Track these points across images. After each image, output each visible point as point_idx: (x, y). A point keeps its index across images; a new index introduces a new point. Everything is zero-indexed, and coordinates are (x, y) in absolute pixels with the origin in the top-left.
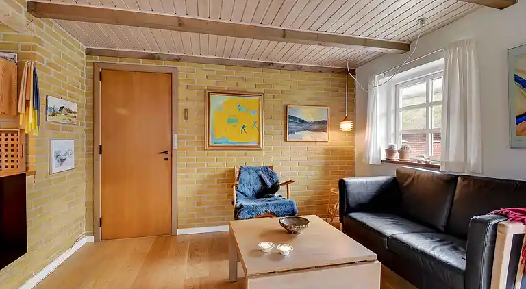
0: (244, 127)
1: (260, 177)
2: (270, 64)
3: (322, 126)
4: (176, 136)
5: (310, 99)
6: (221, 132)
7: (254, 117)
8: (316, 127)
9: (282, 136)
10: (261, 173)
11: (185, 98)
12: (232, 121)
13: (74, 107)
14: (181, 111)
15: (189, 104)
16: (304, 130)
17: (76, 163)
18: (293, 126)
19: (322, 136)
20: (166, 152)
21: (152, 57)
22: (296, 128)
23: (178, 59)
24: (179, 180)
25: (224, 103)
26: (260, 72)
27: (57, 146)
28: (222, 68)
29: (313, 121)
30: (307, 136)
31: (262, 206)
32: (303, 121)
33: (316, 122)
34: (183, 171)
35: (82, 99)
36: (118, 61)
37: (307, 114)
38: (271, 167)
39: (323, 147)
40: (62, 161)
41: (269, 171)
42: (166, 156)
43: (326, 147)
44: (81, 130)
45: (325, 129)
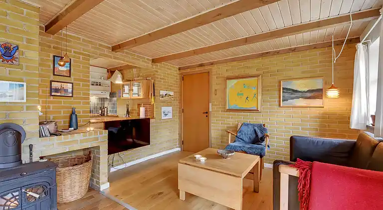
0: (248, 97)
1: (255, 130)
2: (267, 53)
3: (317, 94)
4: (210, 104)
5: (303, 72)
6: (233, 101)
7: (255, 91)
8: (309, 95)
9: (277, 103)
10: (256, 128)
11: (215, 84)
12: (240, 94)
13: (172, 93)
14: (213, 90)
15: (217, 87)
16: (298, 98)
17: (173, 116)
18: (287, 95)
19: (317, 102)
20: (207, 113)
21: (201, 65)
22: (290, 97)
23: (212, 64)
24: (212, 128)
25: (235, 84)
26: (260, 60)
27: (164, 109)
28: (235, 63)
29: (306, 90)
30: (301, 102)
31: (240, 147)
32: (296, 91)
33: (309, 91)
34: (214, 123)
35: (177, 89)
36: (189, 70)
37: (300, 85)
38: (264, 125)
39: (318, 111)
40: (166, 115)
41: (262, 128)
42: (206, 114)
43: (322, 112)
44: (177, 103)
45: (320, 97)
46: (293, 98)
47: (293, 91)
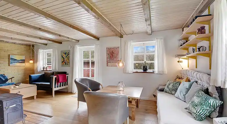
3: (23, 61)
5: (18, 53)
8: (21, 61)
9: (8, 65)
16: (17, 62)
18: (12, 61)
19: (23, 64)
32: (16, 60)
38: (4, 74)
41: (3, 76)
43: (24, 68)
45: (24, 62)
46: (14, 63)
47: (15, 59)
